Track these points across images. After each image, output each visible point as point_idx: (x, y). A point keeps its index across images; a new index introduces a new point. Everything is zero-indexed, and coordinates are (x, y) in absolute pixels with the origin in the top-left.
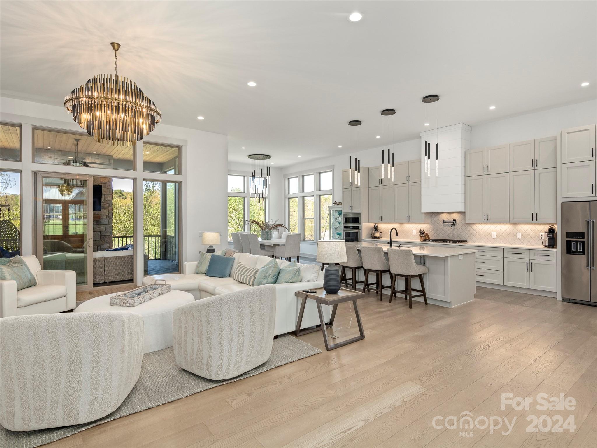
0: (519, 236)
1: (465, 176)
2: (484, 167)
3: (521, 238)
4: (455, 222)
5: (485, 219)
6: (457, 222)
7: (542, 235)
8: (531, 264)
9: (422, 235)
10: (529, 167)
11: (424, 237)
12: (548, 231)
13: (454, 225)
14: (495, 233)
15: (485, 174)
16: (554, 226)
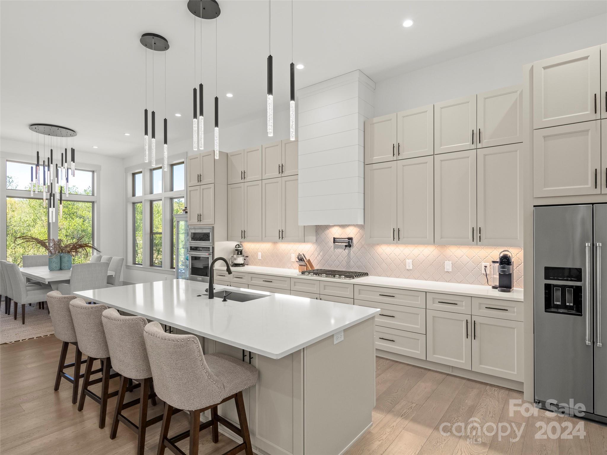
0: (448, 266)
1: (364, 163)
2: (394, 147)
3: (451, 271)
4: (350, 241)
5: (395, 237)
6: (355, 241)
7: (486, 267)
8: (475, 323)
9: (302, 263)
10: (468, 144)
11: (305, 266)
12: (498, 260)
13: (350, 246)
14: (411, 260)
15: (395, 158)
16: (508, 251)
